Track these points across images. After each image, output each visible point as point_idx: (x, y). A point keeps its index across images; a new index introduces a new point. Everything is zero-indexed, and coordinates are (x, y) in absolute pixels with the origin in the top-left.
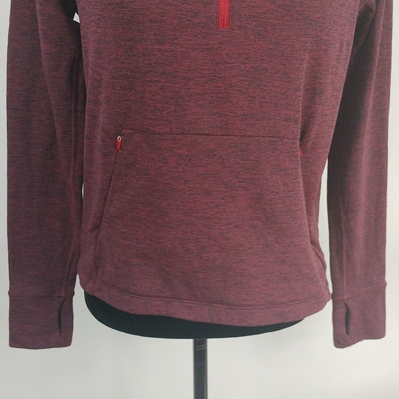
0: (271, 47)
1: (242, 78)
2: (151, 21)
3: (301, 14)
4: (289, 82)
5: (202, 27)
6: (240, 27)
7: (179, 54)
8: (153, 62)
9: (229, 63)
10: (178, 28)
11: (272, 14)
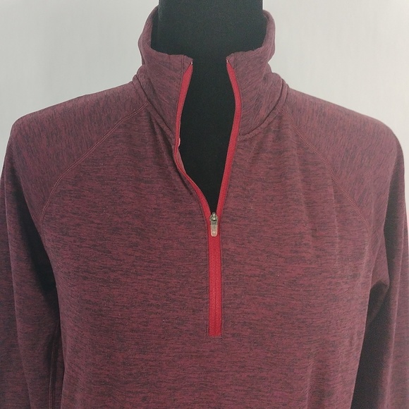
0: (269, 355)
1: (237, 388)
2: (132, 330)
3: (303, 322)
4: (291, 393)
5: (191, 334)
6: (233, 335)
7: (164, 363)
8: (133, 372)
9: (221, 371)
10: (163, 336)
11: (270, 321)
